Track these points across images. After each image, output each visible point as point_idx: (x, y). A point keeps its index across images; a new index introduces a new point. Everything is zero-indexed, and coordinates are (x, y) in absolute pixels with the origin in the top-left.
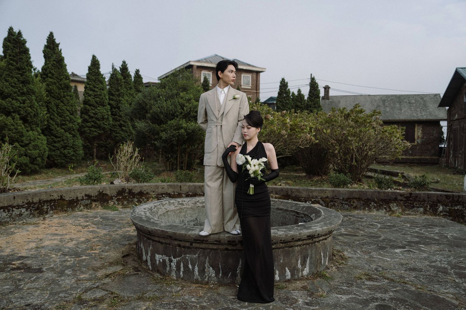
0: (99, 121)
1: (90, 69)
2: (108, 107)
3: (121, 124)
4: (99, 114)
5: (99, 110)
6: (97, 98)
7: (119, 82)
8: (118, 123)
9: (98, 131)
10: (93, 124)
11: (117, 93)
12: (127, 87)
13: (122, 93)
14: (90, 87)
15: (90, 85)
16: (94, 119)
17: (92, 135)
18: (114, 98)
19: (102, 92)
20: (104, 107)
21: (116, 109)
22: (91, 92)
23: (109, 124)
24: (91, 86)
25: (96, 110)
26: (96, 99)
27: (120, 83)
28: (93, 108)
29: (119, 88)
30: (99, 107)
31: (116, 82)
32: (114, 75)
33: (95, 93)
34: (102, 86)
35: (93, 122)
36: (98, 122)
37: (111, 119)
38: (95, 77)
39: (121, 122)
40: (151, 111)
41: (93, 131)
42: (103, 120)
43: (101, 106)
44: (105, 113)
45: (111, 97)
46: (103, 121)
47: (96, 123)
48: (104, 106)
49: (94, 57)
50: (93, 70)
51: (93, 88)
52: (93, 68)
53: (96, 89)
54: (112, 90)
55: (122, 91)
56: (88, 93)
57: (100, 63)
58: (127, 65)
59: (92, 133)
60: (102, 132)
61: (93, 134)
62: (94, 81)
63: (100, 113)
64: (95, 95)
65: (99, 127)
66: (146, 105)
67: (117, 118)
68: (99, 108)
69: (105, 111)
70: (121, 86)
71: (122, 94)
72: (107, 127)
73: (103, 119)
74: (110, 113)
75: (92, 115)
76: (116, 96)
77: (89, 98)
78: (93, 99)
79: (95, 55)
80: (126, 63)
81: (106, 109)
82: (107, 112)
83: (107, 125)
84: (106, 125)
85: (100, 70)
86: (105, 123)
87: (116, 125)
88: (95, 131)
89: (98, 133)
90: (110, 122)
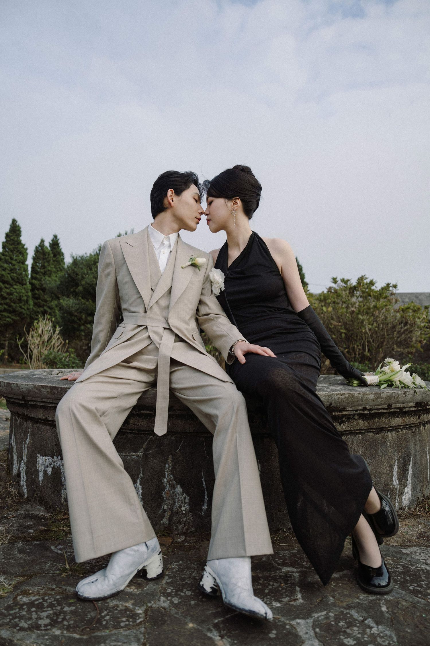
0: (15, 303)
1: (7, 235)
2: (29, 286)
3: (45, 310)
4: (15, 294)
5: (15, 289)
6: (13, 273)
7: (47, 256)
8: (42, 309)
9: (12, 317)
10: (6, 307)
11: (42, 271)
12: (58, 267)
13: (49, 270)
14: (5, 259)
15: (6, 256)
16: (8, 301)
17: (4, 322)
18: (38, 276)
19: (22, 265)
20: (22, 286)
21: (41, 291)
22: (5, 265)
23: (28, 309)
24: (7, 258)
25: (11, 289)
26: (12, 274)
27: (48, 258)
28: (8, 286)
29: (46, 264)
30: (15, 285)
31: (42, 256)
32: (40, 251)
33: (12, 267)
34: (22, 258)
35: (6, 304)
36: (13, 304)
37: (31, 302)
38: (13, 246)
39: (45, 308)
40: (83, 283)
41: (5, 316)
42: (21, 302)
43: (18, 284)
44: (23, 293)
45: (34, 275)
46: (20, 304)
47: (10, 306)
48: (23, 284)
49: (14, 221)
50: (12, 238)
51: (10, 260)
52: (12, 235)
53: (14, 262)
54: (36, 265)
55: (50, 269)
56: (3, 267)
57: (22, 229)
58: (58, 240)
59: (4, 319)
60: (18, 318)
61: (5, 320)
62: (12, 251)
63: (17, 293)
64: (11, 270)
65: (14, 312)
66: (77, 274)
67: (40, 302)
68: (15, 287)
69: (23, 291)
70: (48, 262)
71: (50, 272)
72: (24, 312)
73: (20, 300)
74: (30, 294)
75: (5, 295)
76: (41, 274)
77: (3, 273)
78: (9, 274)
79: (16, 219)
80: (58, 238)
81: (25, 288)
82: (27, 292)
83: (25, 310)
84: (23, 309)
85: (21, 238)
86: (23, 307)
87: (38, 312)
88: (9, 317)
89: (13, 319)
90: (29, 306)
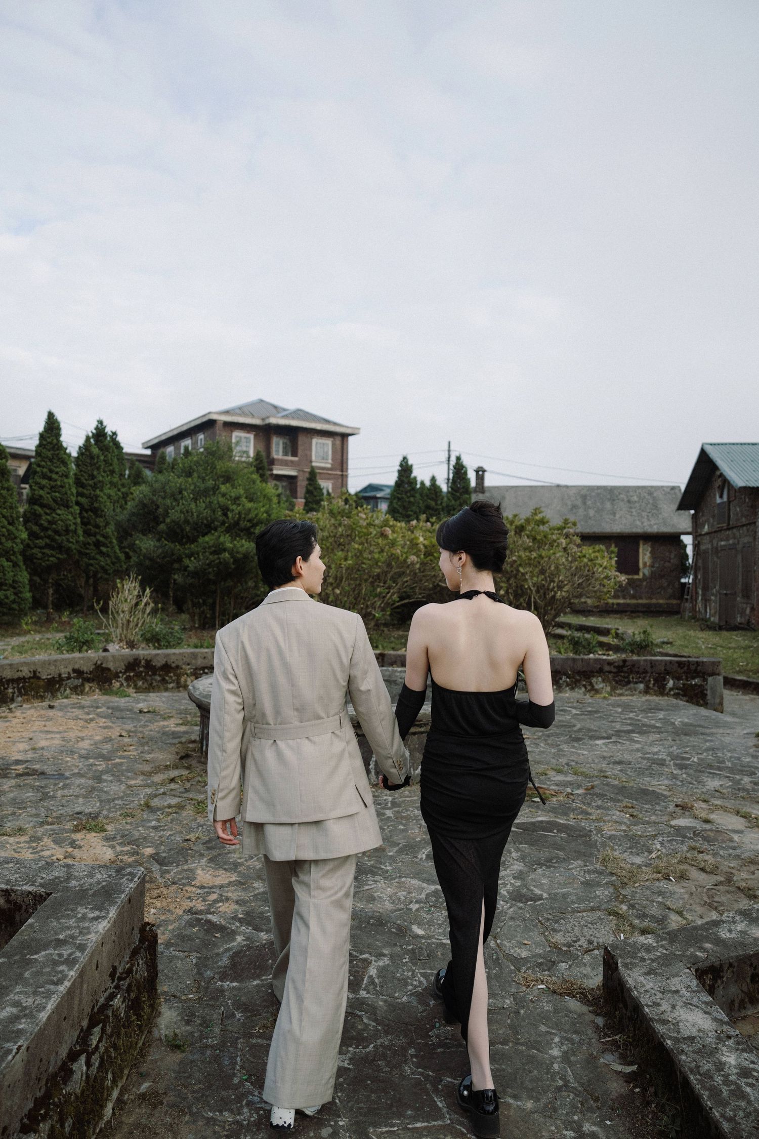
0: (59, 535)
1: (42, 436)
2: (77, 509)
3: (98, 541)
4: (59, 522)
5: (59, 515)
6: (55, 492)
7: (96, 461)
8: (93, 539)
9: (57, 556)
10: (48, 541)
11: (91, 482)
12: (106, 469)
13: (100, 481)
14: (42, 472)
15: (43, 467)
16: (50, 532)
17: (47, 563)
18: (85, 491)
19: (66, 480)
20: (68, 509)
21: (90, 513)
22: (44, 482)
23: (77, 542)
24: (45, 470)
25: (54, 515)
26: (53, 494)
27: (97, 462)
28: (48, 511)
29: (95, 473)
30: (58, 508)
31: (88, 461)
32: (85, 450)
33: (52, 483)
34: (65, 469)
35: (49, 537)
36: (57, 537)
37: (80, 532)
38: (52, 452)
39: (98, 537)
41: (48, 555)
42: (67, 534)
43: (62, 508)
44: (70, 520)
45: (80, 489)
46: (67, 537)
47: (53, 540)
48: (67, 507)
49: (51, 415)
50: (49, 440)
51: (49, 474)
52: (49, 435)
53: (54, 476)
54: (82, 475)
55: (101, 479)
56: (39, 484)
57: (62, 426)
58: (105, 427)
59: (46, 558)
60: (65, 556)
61: (48, 560)
62: (51, 460)
63: (62, 520)
64: (52, 487)
65: (60, 548)
67: (90, 530)
68: (59, 512)
69: (70, 517)
70: (98, 468)
71: (101, 484)
72: (73, 547)
73: (67, 531)
74: (79, 520)
75: (46, 524)
76: (89, 488)
77: (41, 492)
78: (48, 493)
79: (53, 411)
80: (105, 424)
81: (71, 513)
82: (75, 518)
83: (73, 544)
84: (72, 542)
85: (62, 439)
86: (71, 540)
87: (89, 544)
88: (52, 556)
89: (58, 558)
90: (79, 537)
